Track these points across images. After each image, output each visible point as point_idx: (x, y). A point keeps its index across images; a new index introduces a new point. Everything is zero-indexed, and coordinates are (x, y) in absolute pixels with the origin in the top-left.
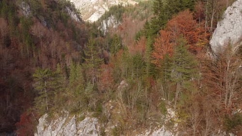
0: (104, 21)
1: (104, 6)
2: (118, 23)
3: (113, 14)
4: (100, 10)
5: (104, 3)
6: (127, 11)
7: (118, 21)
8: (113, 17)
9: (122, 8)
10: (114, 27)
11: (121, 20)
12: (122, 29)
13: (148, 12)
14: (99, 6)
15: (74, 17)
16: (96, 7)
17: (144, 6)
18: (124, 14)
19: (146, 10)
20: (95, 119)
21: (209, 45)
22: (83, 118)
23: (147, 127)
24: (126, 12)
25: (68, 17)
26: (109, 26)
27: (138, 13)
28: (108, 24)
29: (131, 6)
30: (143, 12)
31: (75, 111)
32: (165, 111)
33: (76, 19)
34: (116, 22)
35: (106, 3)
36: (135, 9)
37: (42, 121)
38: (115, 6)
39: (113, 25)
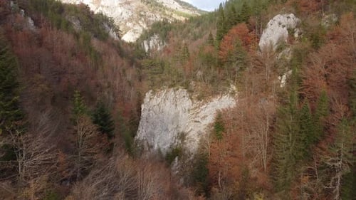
0: (145, 42)
1: (140, 22)
2: (163, 44)
3: (156, 33)
4: (135, 28)
5: (140, 19)
6: (175, 29)
7: (163, 42)
8: (156, 37)
9: (169, 25)
10: (159, 49)
11: (168, 41)
12: (169, 52)
13: (203, 30)
14: (134, 22)
15: (113, 34)
16: (129, 24)
17: (197, 22)
18: (171, 33)
19: (200, 28)
20: (185, 90)
21: (259, 47)
22: (178, 89)
23: (218, 94)
24: (173, 30)
25: (107, 35)
26: (151, 48)
27: (189, 31)
28: (151, 46)
29: (180, 22)
30: (197, 30)
31: (171, 86)
32: (229, 85)
33: (116, 38)
34: (161, 43)
35: (143, 19)
36: (185, 26)
37: (148, 95)
38: (159, 23)
39: (156, 46)
